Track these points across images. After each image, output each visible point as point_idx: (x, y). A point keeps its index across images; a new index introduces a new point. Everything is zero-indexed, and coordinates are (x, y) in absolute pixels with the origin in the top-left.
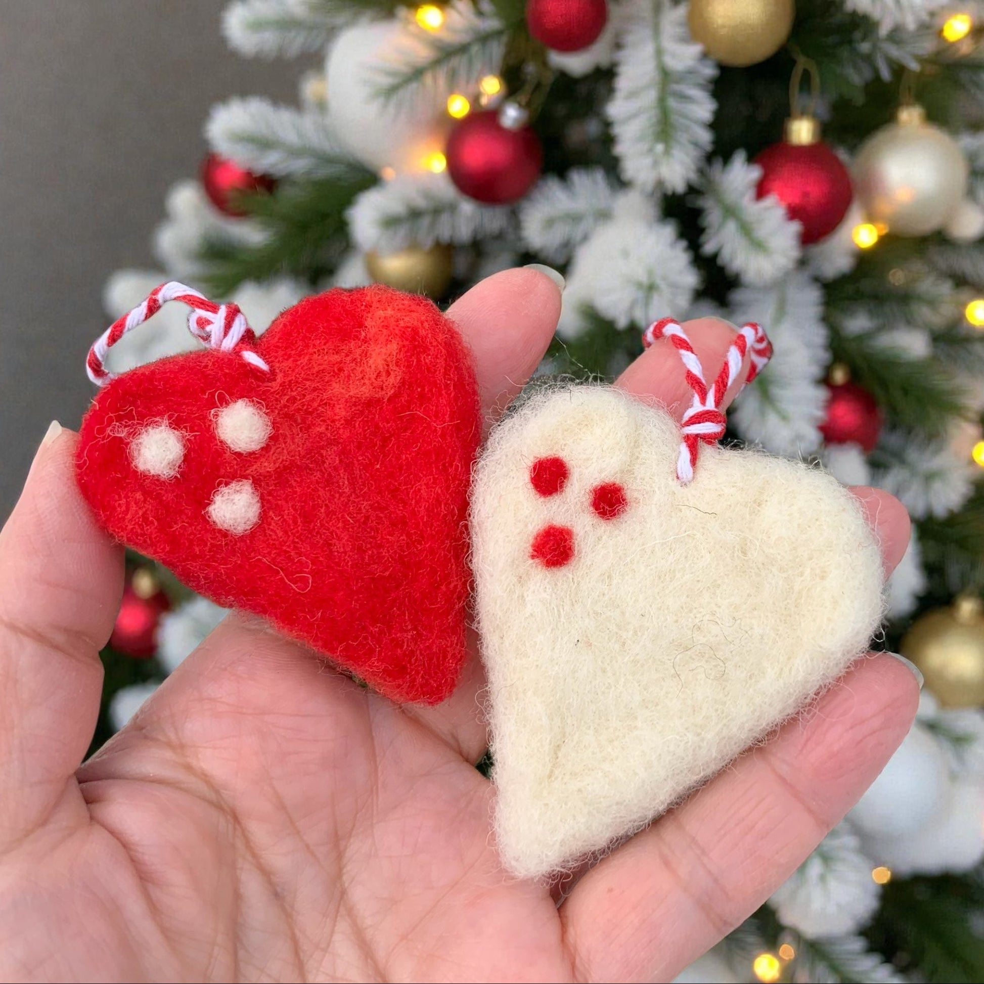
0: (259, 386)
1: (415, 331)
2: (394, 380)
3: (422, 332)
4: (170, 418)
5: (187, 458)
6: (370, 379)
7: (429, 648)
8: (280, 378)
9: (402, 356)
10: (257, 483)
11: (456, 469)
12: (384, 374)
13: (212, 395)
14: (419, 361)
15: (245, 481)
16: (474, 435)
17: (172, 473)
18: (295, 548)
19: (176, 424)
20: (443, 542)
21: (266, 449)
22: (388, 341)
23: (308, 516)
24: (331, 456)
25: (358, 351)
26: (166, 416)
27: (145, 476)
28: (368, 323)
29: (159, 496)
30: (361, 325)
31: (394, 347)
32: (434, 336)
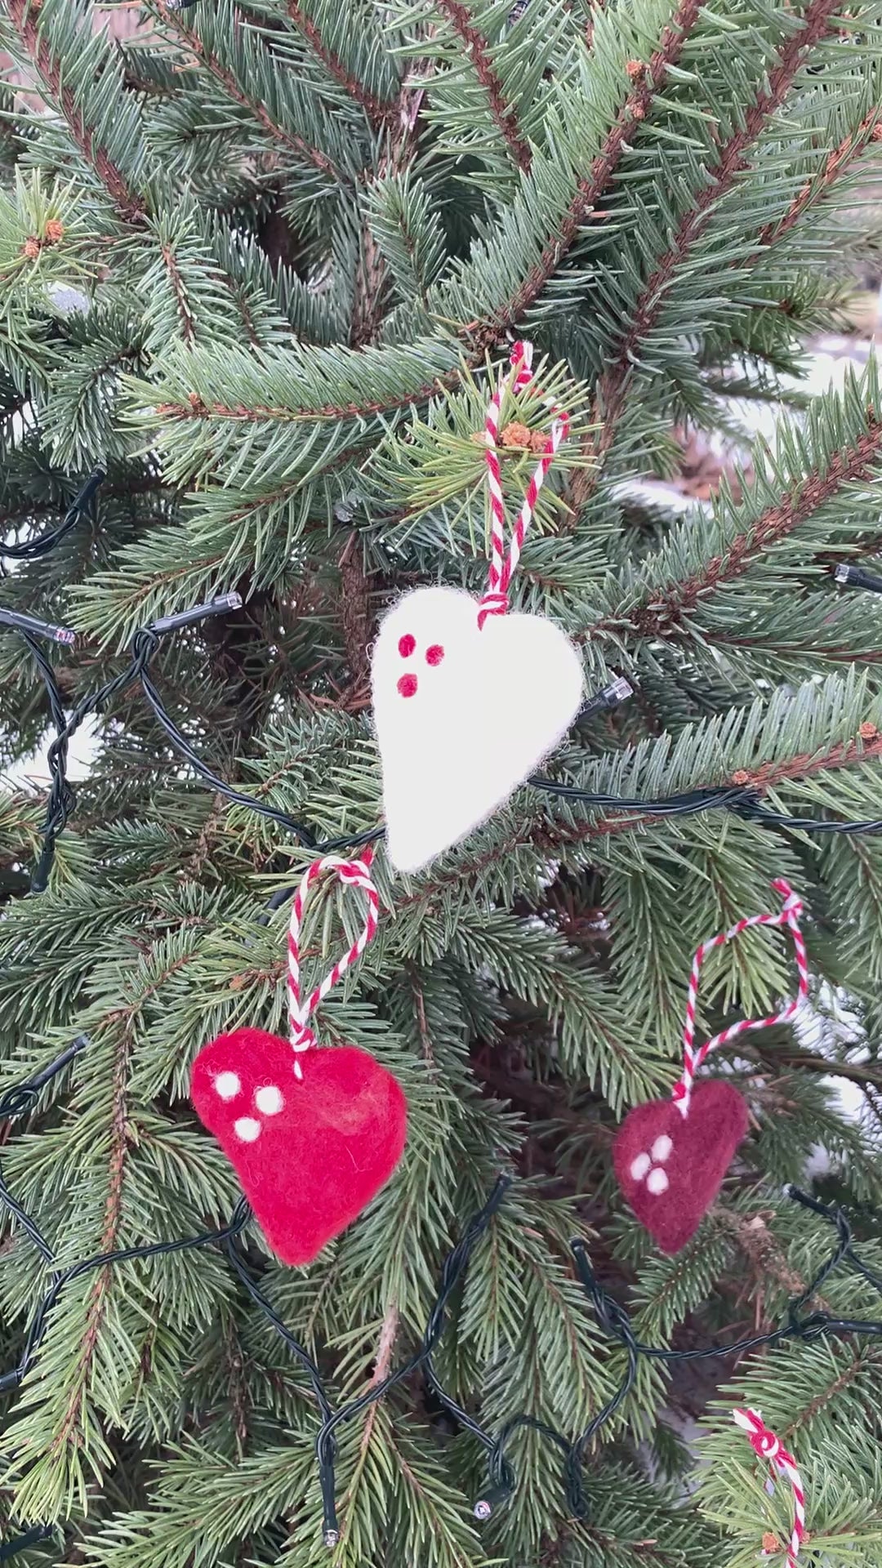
0: (291, 1084)
2: (353, 1131)
5: (237, 1097)
6: (341, 1121)
8: (303, 1087)
9: (363, 1123)
10: (262, 1126)
12: (349, 1124)
13: (264, 1077)
14: (368, 1134)
15: (257, 1122)
17: (227, 1099)
21: (274, 1117)
22: (362, 1112)
23: (273, 1158)
24: (301, 1140)
25: (347, 1104)
26: (239, 1073)
27: (215, 1091)
31: (363, 1117)
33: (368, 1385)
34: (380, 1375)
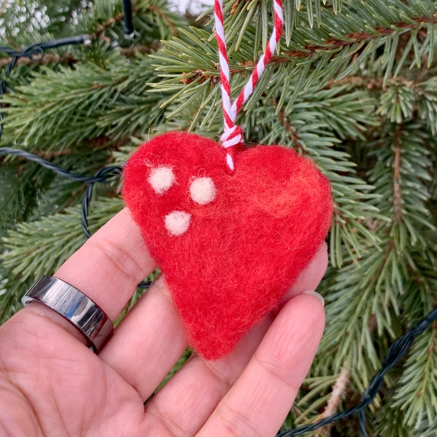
0: (223, 175)
1: (309, 198)
2: (283, 213)
3: (312, 201)
4: (174, 168)
5: (171, 189)
6: (273, 204)
7: (215, 338)
8: (235, 176)
9: (295, 204)
10: (193, 217)
11: (282, 273)
12: (281, 207)
13: (199, 168)
14: (300, 213)
15: (189, 214)
16: (303, 263)
17: (160, 192)
18: (189, 256)
19: (176, 172)
20: (251, 300)
21: (206, 206)
22: (293, 194)
23: (202, 248)
24: (231, 227)
25: (277, 189)
26: (173, 166)
27: (149, 185)
28: (292, 179)
29: (149, 198)
30: (288, 177)
31: (294, 198)
32: (316, 206)
33: (318, 418)
34: (328, 413)
